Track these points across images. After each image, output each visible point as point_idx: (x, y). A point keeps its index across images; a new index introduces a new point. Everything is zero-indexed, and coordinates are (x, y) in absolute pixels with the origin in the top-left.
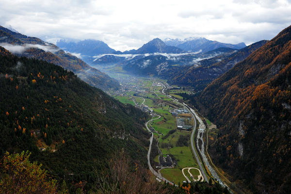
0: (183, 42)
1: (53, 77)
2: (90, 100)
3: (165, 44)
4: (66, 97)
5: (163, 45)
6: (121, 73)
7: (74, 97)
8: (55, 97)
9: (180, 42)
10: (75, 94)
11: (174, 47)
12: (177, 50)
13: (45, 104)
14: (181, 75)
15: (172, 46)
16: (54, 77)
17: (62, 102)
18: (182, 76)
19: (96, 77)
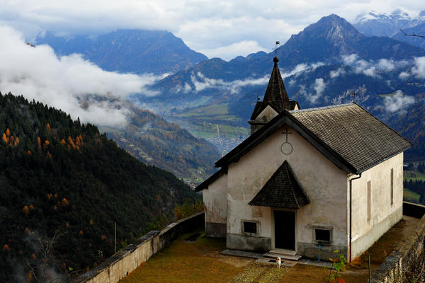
0: (415, 20)
1: (43, 142)
2: (146, 204)
3: (356, 32)
4: (81, 196)
5: (350, 34)
6: (224, 122)
7: (102, 195)
8: (50, 196)
9: (406, 22)
10: (104, 187)
11: (386, 40)
12: (396, 47)
13: (23, 214)
14: (411, 125)
15: (379, 35)
16: (47, 142)
17: (68, 209)
18: (413, 128)
19: (153, 138)
